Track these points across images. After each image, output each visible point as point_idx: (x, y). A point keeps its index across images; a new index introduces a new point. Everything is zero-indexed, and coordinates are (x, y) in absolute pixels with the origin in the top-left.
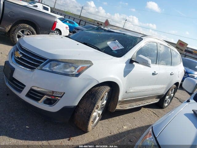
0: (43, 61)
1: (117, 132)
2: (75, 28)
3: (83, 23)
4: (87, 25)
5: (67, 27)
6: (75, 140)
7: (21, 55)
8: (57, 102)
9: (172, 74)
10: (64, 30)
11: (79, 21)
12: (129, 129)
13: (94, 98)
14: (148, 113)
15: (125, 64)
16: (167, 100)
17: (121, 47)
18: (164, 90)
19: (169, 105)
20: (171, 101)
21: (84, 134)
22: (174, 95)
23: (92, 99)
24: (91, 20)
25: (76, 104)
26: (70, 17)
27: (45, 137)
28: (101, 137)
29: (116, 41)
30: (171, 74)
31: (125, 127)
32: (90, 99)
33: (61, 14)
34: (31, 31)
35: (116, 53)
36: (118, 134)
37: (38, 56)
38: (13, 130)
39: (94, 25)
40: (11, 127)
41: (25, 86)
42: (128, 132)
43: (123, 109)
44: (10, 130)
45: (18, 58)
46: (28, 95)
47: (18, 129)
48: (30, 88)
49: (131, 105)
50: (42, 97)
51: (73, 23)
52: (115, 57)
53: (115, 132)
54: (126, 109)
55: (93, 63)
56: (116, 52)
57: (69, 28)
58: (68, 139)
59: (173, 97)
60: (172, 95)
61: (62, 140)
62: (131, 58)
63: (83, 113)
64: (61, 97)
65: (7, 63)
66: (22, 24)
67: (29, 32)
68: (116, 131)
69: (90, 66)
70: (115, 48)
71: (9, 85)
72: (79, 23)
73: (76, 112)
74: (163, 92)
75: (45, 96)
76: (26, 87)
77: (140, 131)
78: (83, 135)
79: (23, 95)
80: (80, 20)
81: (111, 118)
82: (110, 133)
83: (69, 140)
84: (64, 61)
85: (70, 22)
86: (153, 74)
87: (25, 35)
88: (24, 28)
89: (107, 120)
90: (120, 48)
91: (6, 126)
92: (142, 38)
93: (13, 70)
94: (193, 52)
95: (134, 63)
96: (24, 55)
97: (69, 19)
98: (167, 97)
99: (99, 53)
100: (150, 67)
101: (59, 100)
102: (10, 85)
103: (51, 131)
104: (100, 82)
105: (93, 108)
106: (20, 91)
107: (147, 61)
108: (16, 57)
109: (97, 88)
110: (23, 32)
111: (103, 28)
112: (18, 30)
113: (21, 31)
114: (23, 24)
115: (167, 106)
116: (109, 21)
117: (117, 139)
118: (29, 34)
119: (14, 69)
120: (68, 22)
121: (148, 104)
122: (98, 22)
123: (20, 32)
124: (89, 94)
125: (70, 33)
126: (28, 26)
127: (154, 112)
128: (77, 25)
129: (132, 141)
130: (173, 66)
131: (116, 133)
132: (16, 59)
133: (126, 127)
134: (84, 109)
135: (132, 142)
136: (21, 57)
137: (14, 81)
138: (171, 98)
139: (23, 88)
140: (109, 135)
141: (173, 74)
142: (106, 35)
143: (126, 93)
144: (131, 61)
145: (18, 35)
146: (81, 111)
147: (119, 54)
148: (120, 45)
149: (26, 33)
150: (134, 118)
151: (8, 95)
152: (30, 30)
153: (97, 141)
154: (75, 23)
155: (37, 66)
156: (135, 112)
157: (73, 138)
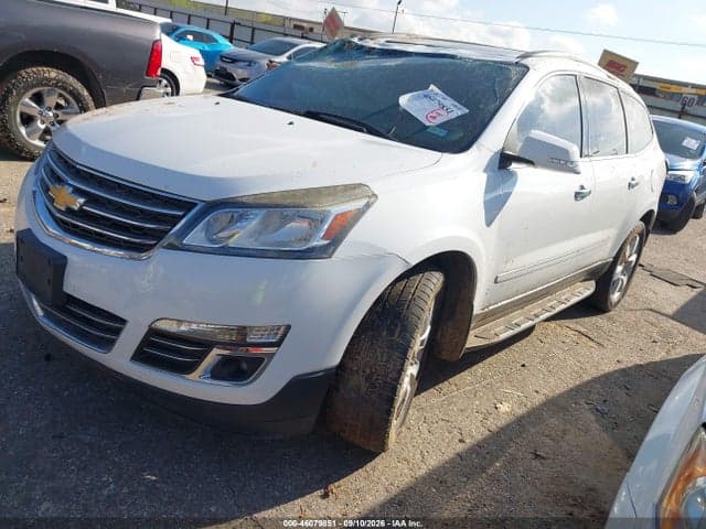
0: (181, 213)
1: (482, 429)
2: (222, 57)
3: (246, 34)
4: (261, 39)
5: (197, 59)
6: (347, 494)
7: (82, 200)
8: (267, 364)
9: (633, 182)
10: (186, 72)
11: (229, 27)
12: (521, 411)
13: (399, 329)
14: (564, 339)
15: (485, 176)
16: (618, 279)
17: (457, 111)
18: (609, 245)
19: (623, 296)
20: (629, 281)
21: (373, 463)
22: (638, 259)
23: (391, 333)
24: (270, 18)
25: (336, 359)
26: (190, 16)
27: (235, 504)
28: (434, 461)
29: (432, 87)
30: (630, 186)
31: (504, 408)
32: (384, 333)
33: (156, 9)
34: (71, 93)
35: (441, 135)
36: (490, 438)
37: (153, 194)
38: (109, 496)
39: (286, 35)
40: (100, 489)
41: (123, 322)
42: (520, 424)
43: (487, 342)
44: (98, 501)
45: (69, 211)
46: (141, 356)
47: (125, 490)
48: (146, 329)
49: (509, 322)
50: (202, 356)
51: (210, 40)
52: (445, 155)
53: (476, 432)
54: (496, 340)
55: (376, 192)
56: (442, 133)
57: (202, 62)
58: (320, 493)
59: (635, 266)
60: (633, 258)
61: (299, 501)
62: (503, 148)
63: (364, 389)
64: (278, 344)
65: (25, 237)
66: (29, 70)
67: (60, 95)
68: (477, 427)
69: (368, 206)
70: (434, 118)
71: (51, 325)
72: (228, 34)
73: (338, 390)
74: (604, 254)
75: (216, 351)
76: (128, 326)
77: (558, 412)
78: (368, 467)
79: (120, 358)
80: (233, 25)
81: (446, 380)
82: (461, 441)
83: (325, 496)
84: (266, 201)
85: (199, 37)
86: (578, 196)
87: (50, 109)
88: (40, 83)
89: (432, 390)
90: (453, 116)
91: (76, 486)
92: (524, 62)
93: (59, 264)
94: (655, 89)
95: (514, 166)
96: (92, 200)
97: (189, 23)
98: (619, 269)
99: (380, 144)
100: (578, 173)
101: (271, 356)
102: (58, 323)
103: (252, 474)
104: (414, 263)
105: (403, 365)
106: (107, 344)
107: (566, 152)
108: (59, 211)
109: (400, 286)
110: (38, 98)
111: (360, 43)
112: (20, 96)
113: (31, 99)
114: (34, 69)
115: (619, 301)
116: (341, 15)
117: (488, 457)
118: (62, 102)
119: (65, 258)
120: (190, 37)
121: (563, 306)
122: (299, 24)
123: (27, 100)
124: (377, 312)
125: (210, 80)
126: (53, 74)
127: (582, 330)
128: (227, 47)
129: (542, 454)
130: (633, 152)
131: (480, 437)
132: (58, 215)
133: (506, 404)
134: (368, 371)
135: (543, 458)
136: (81, 210)
137: (68, 306)
138: (630, 271)
139: (117, 332)
140: (460, 447)
141: (637, 184)
142: (380, 69)
143: (496, 282)
144: (504, 160)
145: (22, 114)
146: (356, 381)
147: (456, 138)
148: (449, 102)
149: (51, 100)
150: (523, 366)
151: (48, 358)
152: (65, 89)
153: (424, 478)
154: (216, 36)
155: (158, 236)
156: (518, 344)
157: (336, 484)
